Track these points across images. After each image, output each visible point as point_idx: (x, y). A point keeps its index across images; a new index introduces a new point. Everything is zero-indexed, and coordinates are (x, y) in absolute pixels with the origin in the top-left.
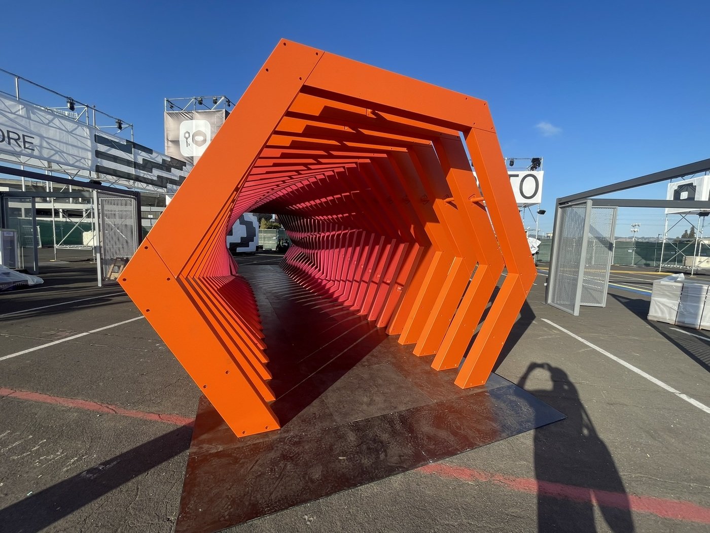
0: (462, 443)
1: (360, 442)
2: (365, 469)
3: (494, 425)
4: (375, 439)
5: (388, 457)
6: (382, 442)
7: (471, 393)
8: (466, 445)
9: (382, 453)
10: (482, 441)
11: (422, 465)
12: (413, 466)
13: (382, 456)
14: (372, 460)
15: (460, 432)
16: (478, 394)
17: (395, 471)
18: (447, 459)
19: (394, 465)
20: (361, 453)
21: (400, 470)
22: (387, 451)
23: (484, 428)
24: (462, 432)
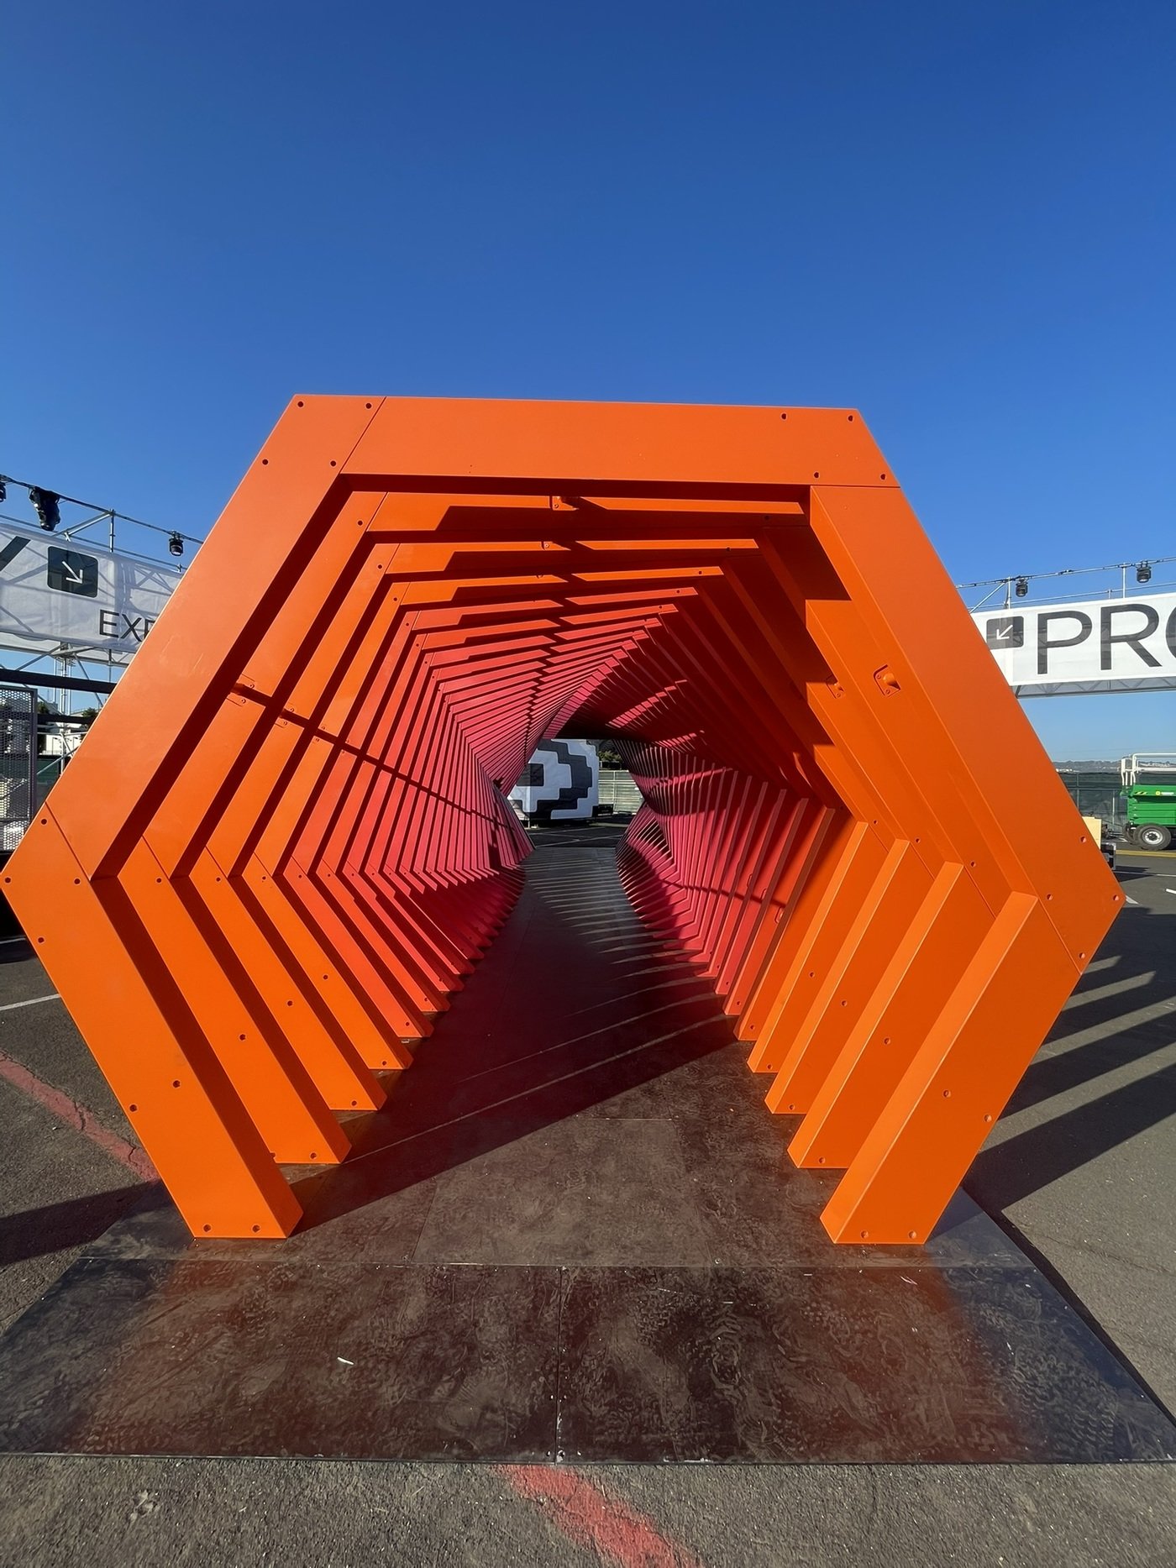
0: (700, 1428)
1: (422, 1329)
2: (370, 1414)
3: (859, 1400)
4: (462, 1333)
5: (456, 1399)
6: (472, 1348)
7: (852, 1263)
8: (708, 1440)
9: (448, 1381)
10: (774, 1446)
11: (524, 1462)
12: (498, 1454)
13: (441, 1390)
14: (409, 1393)
15: (721, 1391)
16: (874, 1275)
17: (439, 1449)
18: (617, 1469)
19: (451, 1429)
20: (398, 1363)
21: (455, 1451)
22: (468, 1378)
23: (813, 1400)
24: (728, 1390)
